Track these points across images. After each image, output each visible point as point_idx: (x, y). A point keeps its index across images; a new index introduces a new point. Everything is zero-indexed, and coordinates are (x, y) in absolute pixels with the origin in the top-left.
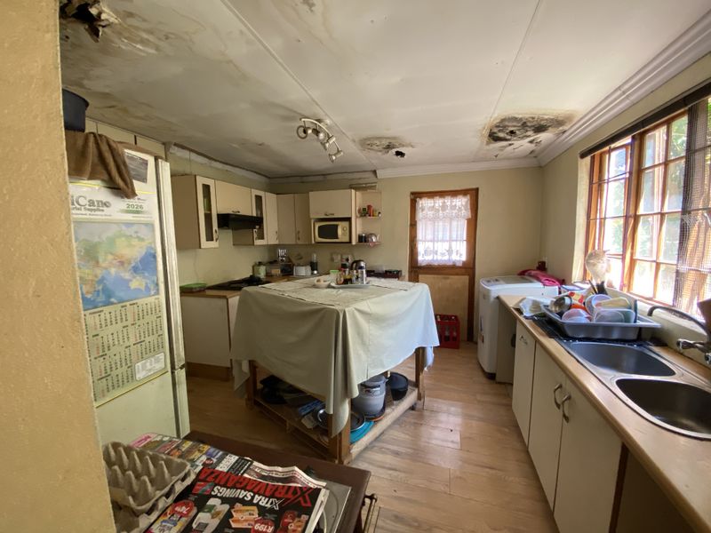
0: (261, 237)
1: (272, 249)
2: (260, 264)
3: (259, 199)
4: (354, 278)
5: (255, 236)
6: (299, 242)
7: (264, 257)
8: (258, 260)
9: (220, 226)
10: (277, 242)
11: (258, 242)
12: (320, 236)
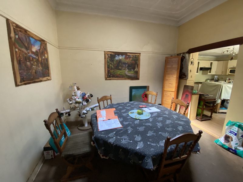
0: (210, 72)
1: (213, 76)
2: (208, 79)
3: (211, 63)
4: (231, 82)
5: (208, 72)
6: (222, 74)
7: (210, 78)
8: (208, 78)
9: (200, 70)
10: (215, 74)
11: (209, 74)
12: (230, 73)
